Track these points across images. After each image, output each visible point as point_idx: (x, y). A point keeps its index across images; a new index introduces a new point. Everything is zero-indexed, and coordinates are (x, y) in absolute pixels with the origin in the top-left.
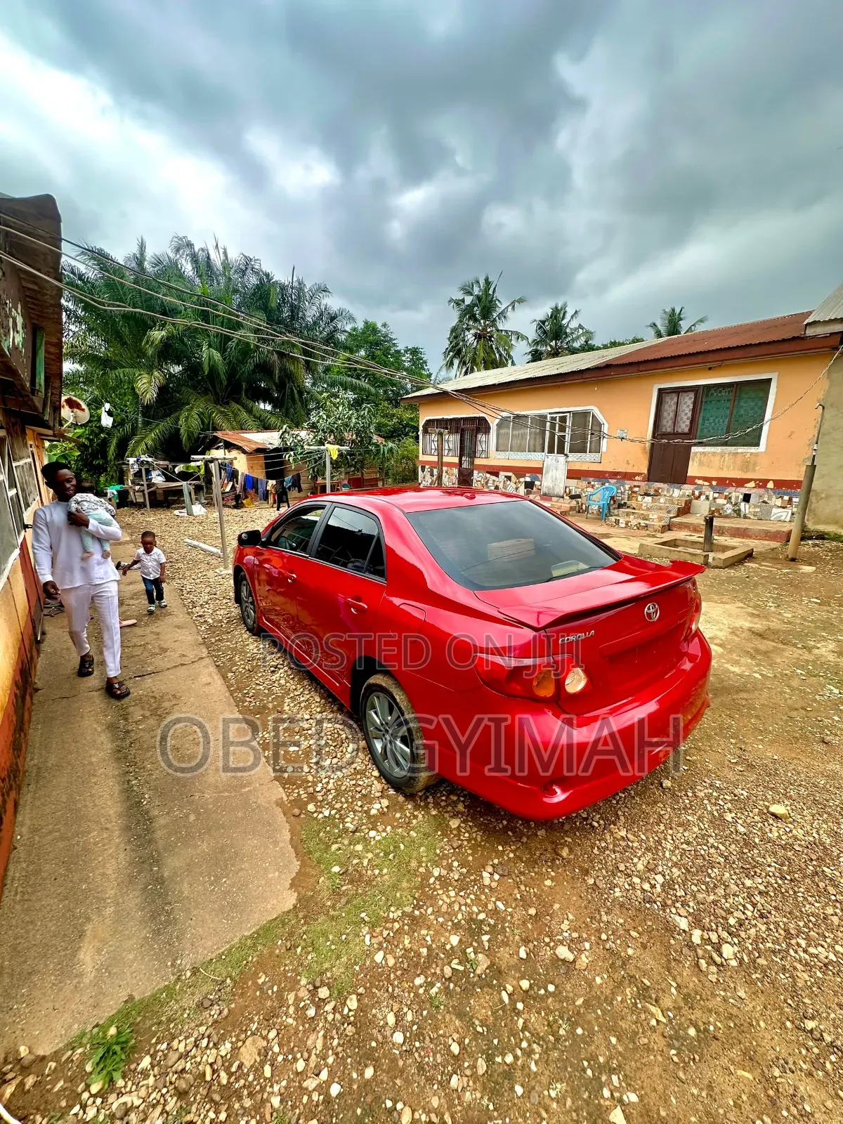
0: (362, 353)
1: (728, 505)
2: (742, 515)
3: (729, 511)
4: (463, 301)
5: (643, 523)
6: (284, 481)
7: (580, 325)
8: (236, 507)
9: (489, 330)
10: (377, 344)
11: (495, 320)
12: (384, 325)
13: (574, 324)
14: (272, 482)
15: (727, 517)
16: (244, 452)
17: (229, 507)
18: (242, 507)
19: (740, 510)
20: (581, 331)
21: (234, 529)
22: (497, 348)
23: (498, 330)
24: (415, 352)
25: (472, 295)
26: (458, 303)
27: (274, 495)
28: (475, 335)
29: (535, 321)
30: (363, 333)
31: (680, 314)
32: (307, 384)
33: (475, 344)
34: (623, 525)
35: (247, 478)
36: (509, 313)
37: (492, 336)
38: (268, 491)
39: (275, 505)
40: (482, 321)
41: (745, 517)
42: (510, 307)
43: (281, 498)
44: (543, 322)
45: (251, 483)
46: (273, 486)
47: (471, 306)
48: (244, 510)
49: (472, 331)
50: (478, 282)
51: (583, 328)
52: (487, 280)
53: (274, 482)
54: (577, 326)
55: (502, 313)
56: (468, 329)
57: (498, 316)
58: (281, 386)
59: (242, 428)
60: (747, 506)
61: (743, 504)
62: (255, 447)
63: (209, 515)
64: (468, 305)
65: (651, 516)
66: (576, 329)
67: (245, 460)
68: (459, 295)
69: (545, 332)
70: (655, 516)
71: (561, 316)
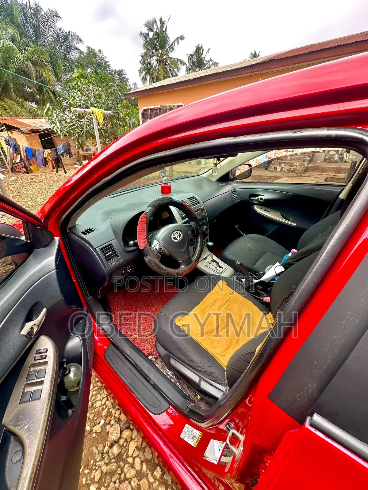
0: (89, 70)
1: (336, 155)
2: (344, 160)
3: (336, 159)
4: (148, 34)
5: (292, 168)
6: (57, 149)
7: (211, 59)
8: (27, 172)
9: (164, 57)
10: (98, 65)
11: (167, 50)
12: (100, 51)
13: (207, 58)
14: (47, 151)
15: (336, 162)
16: (22, 132)
17: (22, 173)
18: (31, 172)
19: (343, 158)
20: (211, 62)
21: (27, 188)
22: (170, 70)
23: (169, 58)
24: (120, 73)
25: (153, 31)
26: (146, 36)
27: (52, 161)
28: (157, 60)
29: (188, 54)
30: (88, 56)
31: (258, 55)
32: (58, 89)
33: (158, 66)
34: (279, 170)
35: (27, 149)
36: (176, 47)
37: (166, 62)
38: (45, 159)
39: (55, 170)
40: (160, 51)
41: (346, 161)
42: (176, 42)
43: (58, 164)
44: (192, 56)
45: (31, 153)
46: (49, 154)
47: (153, 39)
48: (33, 174)
49: (155, 57)
50: (156, 21)
51: (212, 61)
52: (161, 20)
53: (49, 151)
54: (209, 59)
55: (171, 46)
56: (152, 56)
57: (169, 48)
58: (40, 90)
59: (18, 115)
60: (348, 155)
61: (345, 154)
62: (29, 128)
63: (7, 179)
64: (151, 38)
65: (295, 164)
66: (209, 61)
67: (25, 139)
68: (145, 30)
69: (193, 62)
70: (298, 164)
71: (201, 52)
